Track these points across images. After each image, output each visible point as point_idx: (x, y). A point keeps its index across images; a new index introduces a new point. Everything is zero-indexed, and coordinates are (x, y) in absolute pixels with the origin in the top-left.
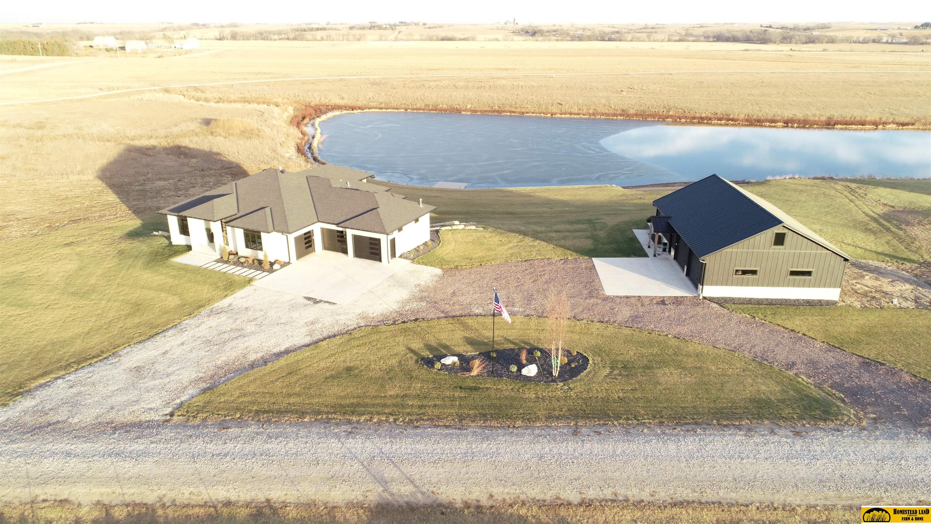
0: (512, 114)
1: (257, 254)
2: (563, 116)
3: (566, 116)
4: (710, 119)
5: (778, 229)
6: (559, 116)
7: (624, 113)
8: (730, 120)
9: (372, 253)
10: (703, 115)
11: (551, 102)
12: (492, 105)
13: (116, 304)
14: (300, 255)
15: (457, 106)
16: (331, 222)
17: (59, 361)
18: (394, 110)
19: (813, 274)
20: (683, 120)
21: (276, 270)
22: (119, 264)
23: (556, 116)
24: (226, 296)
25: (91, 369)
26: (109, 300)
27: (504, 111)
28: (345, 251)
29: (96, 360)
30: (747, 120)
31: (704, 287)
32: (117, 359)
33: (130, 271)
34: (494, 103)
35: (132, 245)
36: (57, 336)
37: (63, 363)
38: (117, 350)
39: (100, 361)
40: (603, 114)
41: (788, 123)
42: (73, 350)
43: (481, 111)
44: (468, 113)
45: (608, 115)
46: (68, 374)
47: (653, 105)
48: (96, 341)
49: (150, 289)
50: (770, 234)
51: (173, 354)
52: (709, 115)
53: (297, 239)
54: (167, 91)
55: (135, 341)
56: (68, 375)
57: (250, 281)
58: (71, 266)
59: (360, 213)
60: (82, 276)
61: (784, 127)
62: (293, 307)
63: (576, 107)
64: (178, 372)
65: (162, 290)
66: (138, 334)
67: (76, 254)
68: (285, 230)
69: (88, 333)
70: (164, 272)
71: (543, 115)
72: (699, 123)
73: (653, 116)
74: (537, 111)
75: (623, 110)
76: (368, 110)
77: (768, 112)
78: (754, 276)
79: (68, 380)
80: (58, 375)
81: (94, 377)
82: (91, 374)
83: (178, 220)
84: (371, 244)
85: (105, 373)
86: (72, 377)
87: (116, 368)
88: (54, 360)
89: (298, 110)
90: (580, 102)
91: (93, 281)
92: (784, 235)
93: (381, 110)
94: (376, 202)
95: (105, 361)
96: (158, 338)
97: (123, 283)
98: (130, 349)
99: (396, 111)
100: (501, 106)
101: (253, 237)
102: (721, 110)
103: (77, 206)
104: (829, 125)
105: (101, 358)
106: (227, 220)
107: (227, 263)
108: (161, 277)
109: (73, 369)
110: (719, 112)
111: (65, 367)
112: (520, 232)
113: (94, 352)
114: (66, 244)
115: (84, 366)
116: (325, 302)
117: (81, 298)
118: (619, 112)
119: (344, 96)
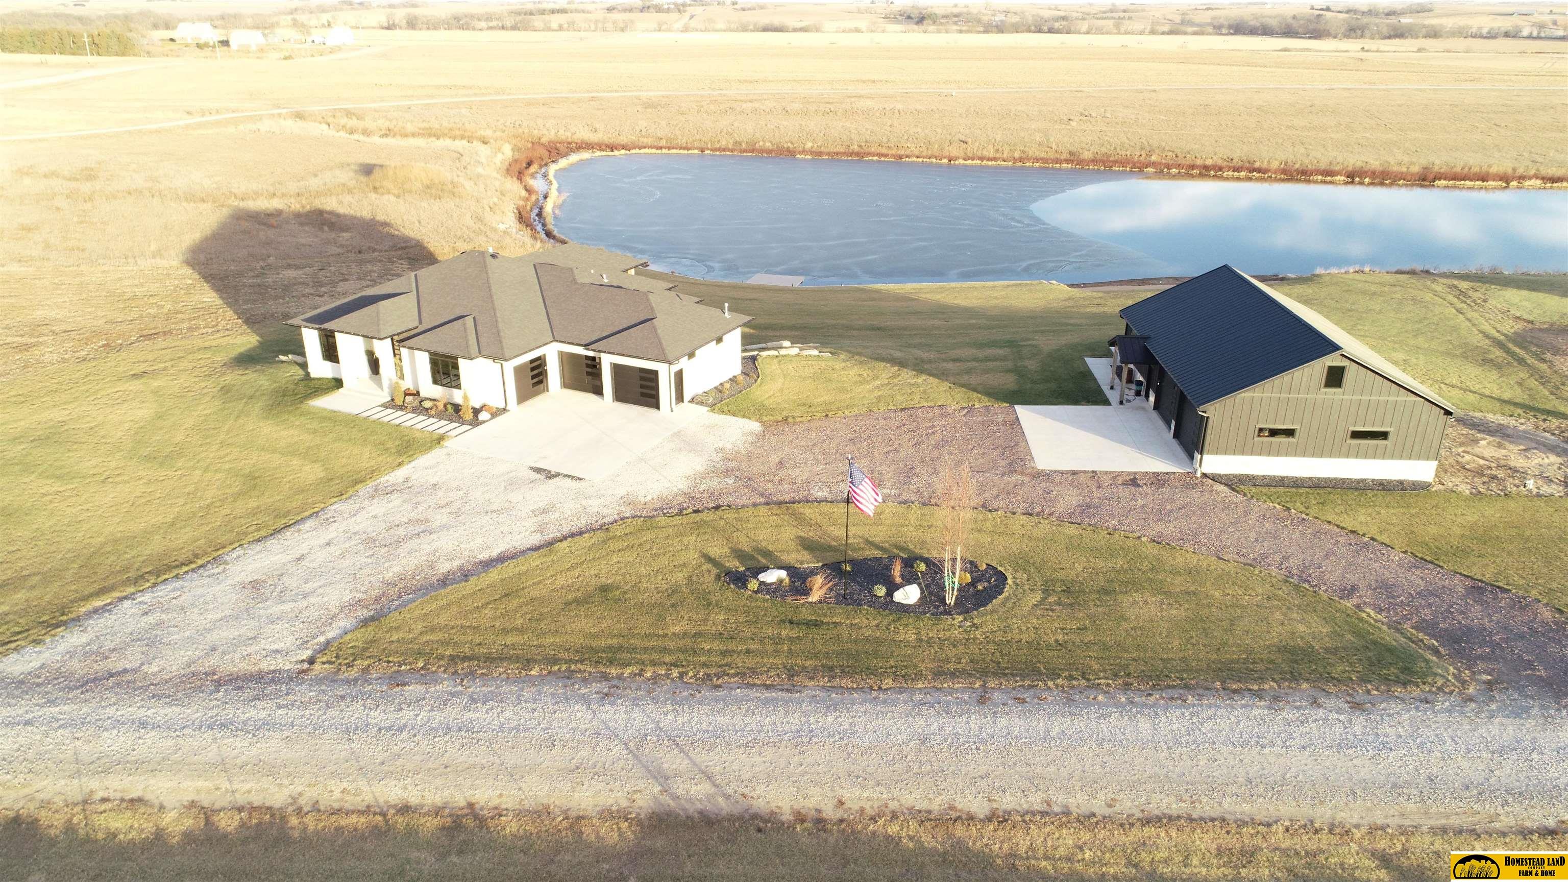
0: (883, 159)
1: (451, 396)
2: (969, 162)
3: (974, 162)
4: (1220, 169)
5: (1332, 360)
6: (961, 161)
7: (1074, 159)
8: (1254, 170)
9: (643, 395)
10: (1209, 162)
11: (949, 137)
12: (849, 143)
13: (219, 476)
14: (523, 397)
15: (789, 144)
16: (575, 342)
17: (126, 569)
18: (682, 151)
19: (1390, 437)
20: (1174, 171)
21: (484, 422)
22: (223, 410)
23: (957, 162)
24: (400, 465)
25: (178, 584)
26: (206, 469)
27: (869, 154)
28: (598, 391)
29: (185, 569)
30: (1284, 172)
31: (1205, 457)
32: (221, 568)
33: (241, 421)
34: (851, 139)
35: (244, 378)
36: (121, 529)
37: (132, 574)
38: (220, 552)
39: (193, 570)
40: (1037, 160)
41: (1353, 177)
42: (147, 552)
43: (828, 154)
44: (808, 157)
45: (1045, 160)
46: (140, 591)
47: (1123, 144)
48: (186, 537)
49: (274, 451)
50: (1318, 368)
51: (313, 561)
52: (1220, 162)
53: (518, 370)
54: (300, 116)
55: (250, 538)
56: (139, 594)
57: (441, 439)
58: (144, 412)
59: (625, 326)
60: (161, 429)
61: (1347, 183)
62: (512, 484)
63: (991, 147)
64: (321, 591)
65: (293, 453)
66: (254, 527)
67: (152, 392)
68: (498, 355)
69: (173, 524)
70: (297, 423)
71: (934, 160)
72: (1201, 176)
73: (1123, 163)
74: (924, 154)
75: (1071, 153)
76: (637, 151)
77: (1321, 157)
78: (1291, 439)
79: (140, 603)
80: (125, 594)
81: (183, 597)
82: (179, 593)
83: (320, 336)
84: (642, 379)
85: (200, 591)
86: (147, 597)
87: (219, 584)
88: (118, 568)
89: (519, 150)
90: (999, 138)
91: (179, 437)
92: (1342, 369)
93: (659, 151)
94: (652, 308)
95: (201, 571)
96: (288, 533)
97: (230, 441)
98: (242, 552)
99: (686, 152)
100: (863, 144)
101: (446, 365)
102: (1239, 153)
103: (152, 311)
104: (1424, 180)
105: (193, 566)
106: (402, 337)
107: (402, 410)
108: (291, 432)
109: (148, 584)
110: (1236, 157)
111: (136, 582)
112: (893, 361)
113: (183, 556)
114: (134, 375)
115: (165, 580)
116: (566, 476)
117: (161, 464)
118: (1064, 156)
119: (597, 126)
